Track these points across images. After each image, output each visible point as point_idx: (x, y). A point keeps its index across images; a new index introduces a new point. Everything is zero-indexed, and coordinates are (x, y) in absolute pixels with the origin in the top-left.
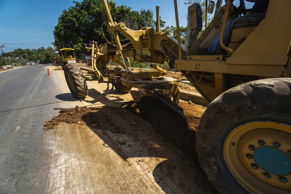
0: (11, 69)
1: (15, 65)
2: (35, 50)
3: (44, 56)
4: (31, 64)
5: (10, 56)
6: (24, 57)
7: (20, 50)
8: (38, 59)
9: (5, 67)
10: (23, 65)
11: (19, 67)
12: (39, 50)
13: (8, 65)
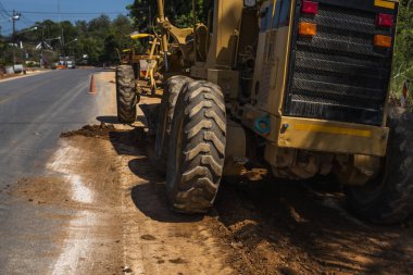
0: (22, 76)
1: (30, 65)
2: (83, 23)
3: (102, 41)
4: (65, 65)
5: (24, 40)
6: (54, 43)
7: (48, 23)
8: (86, 50)
9: (10, 70)
10: (46, 65)
11: (38, 72)
12: (93, 23)
13: (17, 63)
